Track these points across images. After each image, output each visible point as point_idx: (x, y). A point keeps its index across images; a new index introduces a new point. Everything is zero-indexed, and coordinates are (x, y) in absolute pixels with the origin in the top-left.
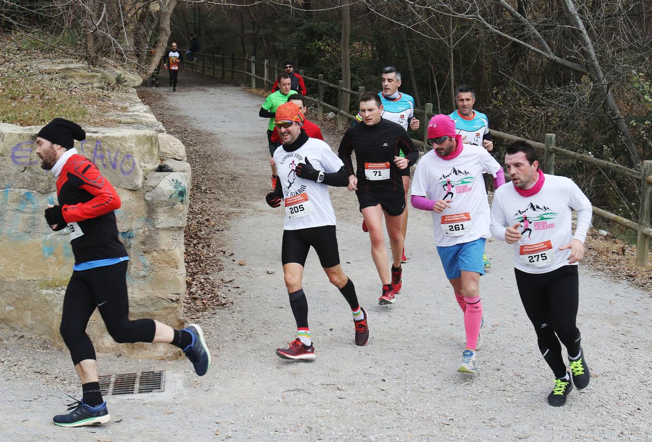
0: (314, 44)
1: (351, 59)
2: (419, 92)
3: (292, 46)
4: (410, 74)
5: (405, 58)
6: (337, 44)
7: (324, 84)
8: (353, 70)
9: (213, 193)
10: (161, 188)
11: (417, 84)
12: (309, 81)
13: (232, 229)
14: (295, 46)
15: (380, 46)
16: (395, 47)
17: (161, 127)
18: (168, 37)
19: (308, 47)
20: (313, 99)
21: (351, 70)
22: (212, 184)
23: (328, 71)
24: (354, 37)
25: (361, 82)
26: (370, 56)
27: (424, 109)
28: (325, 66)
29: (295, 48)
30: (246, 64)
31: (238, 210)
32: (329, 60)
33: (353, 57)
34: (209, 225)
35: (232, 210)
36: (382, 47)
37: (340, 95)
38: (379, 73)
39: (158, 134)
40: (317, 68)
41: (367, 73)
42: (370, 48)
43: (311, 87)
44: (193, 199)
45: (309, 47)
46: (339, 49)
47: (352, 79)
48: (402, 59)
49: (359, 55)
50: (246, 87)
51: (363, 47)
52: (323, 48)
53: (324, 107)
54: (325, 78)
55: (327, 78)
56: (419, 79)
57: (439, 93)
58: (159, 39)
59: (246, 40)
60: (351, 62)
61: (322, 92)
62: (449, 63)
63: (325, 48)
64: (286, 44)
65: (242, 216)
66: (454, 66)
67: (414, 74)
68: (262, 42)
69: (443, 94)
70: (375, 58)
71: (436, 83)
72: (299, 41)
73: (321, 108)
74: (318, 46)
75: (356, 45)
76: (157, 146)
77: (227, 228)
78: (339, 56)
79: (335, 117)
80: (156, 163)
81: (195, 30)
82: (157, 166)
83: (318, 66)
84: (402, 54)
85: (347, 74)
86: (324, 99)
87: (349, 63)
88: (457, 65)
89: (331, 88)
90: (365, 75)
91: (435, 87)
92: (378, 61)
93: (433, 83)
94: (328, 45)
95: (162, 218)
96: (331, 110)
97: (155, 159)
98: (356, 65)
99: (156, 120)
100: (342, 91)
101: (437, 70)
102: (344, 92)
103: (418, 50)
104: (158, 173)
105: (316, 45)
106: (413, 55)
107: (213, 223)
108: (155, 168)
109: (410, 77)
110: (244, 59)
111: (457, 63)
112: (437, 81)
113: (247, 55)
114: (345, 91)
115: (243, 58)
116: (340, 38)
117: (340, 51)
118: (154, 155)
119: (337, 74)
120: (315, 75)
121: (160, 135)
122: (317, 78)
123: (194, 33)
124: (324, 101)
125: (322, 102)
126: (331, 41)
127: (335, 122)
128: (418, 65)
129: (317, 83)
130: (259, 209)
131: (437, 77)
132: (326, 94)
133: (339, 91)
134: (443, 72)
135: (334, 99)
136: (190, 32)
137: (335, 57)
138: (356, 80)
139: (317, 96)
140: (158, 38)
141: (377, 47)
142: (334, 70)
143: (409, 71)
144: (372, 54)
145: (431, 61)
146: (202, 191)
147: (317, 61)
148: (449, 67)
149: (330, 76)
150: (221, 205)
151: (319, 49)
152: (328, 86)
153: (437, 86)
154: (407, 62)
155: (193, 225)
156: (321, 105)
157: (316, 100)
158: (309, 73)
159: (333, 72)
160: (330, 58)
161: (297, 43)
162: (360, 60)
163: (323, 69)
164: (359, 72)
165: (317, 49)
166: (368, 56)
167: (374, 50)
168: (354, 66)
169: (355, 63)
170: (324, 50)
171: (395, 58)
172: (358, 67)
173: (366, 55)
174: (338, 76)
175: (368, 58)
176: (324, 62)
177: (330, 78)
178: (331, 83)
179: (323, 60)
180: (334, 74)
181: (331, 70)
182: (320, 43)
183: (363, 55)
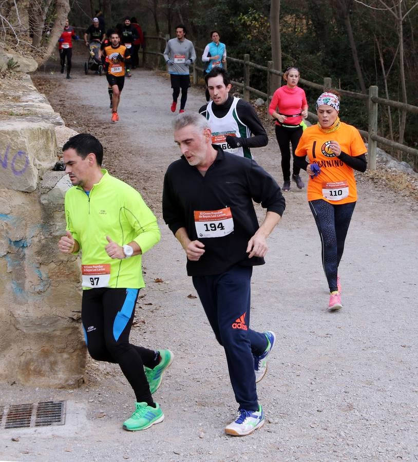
0: (239, 18)
1: (282, 35)
2: (362, 73)
3: (212, 21)
4: (351, 52)
5: (346, 32)
6: (266, 18)
7: (251, 66)
8: (285, 48)
10: (58, 189)
11: (360, 64)
12: (233, 62)
14: (216, 22)
15: (316, 19)
16: (334, 20)
17: (59, 118)
18: (67, 14)
19: (231, 22)
20: (237, 83)
21: (282, 48)
23: (255, 50)
24: (285, 10)
25: (294, 62)
26: (305, 31)
27: (368, 93)
28: (252, 45)
29: (216, 24)
30: (159, 43)
32: (256, 37)
33: (284, 32)
36: (319, 20)
37: (269, 78)
38: (316, 52)
39: (54, 127)
40: (242, 48)
41: (301, 52)
42: (304, 21)
43: (236, 70)
45: (233, 23)
46: (268, 24)
47: (284, 59)
48: (343, 34)
49: (292, 30)
50: (160, 71)
51: (296, 21)
52: (249, 23)
53: (251, 92)
54: (252, 58)
55: (254, 58)
56: (363, 57)
57: (386, 74)
58: (57, 17)
59: (159, 15)
60: (283, 39)
61: (248, 75)
62: (398, 38)
63: (252, 23)
64: (206, 20)
66: (404, 41)
67: (356, 51)
68: (178, 17)
69: (391, 74)
70: (311, 33)
71: (382, 62)
72: (221, 16)
73: (248, 93)
74: (243, 21)
75: (289, 18)
76: (54, 140)
78: (268, 32)
79: (264, 104)
80: (53, 161)
81: (100, 5)
82: (53, 164)
83: (243, 44)
84: (343, 28)
85: (278, 53)
86: (250, 83)
87: (279, 40)
88: (407, 40)
89: (259, 70)
90: (299, 54)
91: (381, 66)
92: (314, 37)
93: (379, 62)
94: (255, 19)
95: (60, 224)
96: (259, 96)
97: (51, 155)
98: (288, 43)
99: (53, 111)
100: (271, 73)
101: (384, 46)
102: (273, 75)
103: (362, 23)
104: (55, 172)
105: (241, 20)
106: (355, 29)
108: (52, 167)
109: (352, 55)
110: (157, 39)
111: (408, 38)
112: (384, 60)
113: (161, 33)
114: (276, 74)
115: (157, 37)
116: (269, 10)
117: (269, 26)
118: (51, 151)
119: (265, 53)
120: (241, 55)
121: (57, 128)
122: (242, 58)
123: (98, 9)
124: (250, 86)
125: (248, 87)
126: (259, 15)
127: (264, 110)
128: (362, 41)
129: (242, 65)
131: (384, 55)
132: (253, 77)
133: (268, 73)
134: (391, 49)
135: (262, 83)
136: (94, 7)
137: (263, 34)
138: (288, 59)
139: (243, 80)
140: (56, 15)
141: (312, 20)
142: (262, 49)
143: (351, 49)
144: (307, 29)
145: (377, 35)
147: (243, 39)
148: (398, 42)
149: (258, 56)
151: (244, 24)
152: (255, 68)
153: (384, 65)
154: (348, 37)
156: (247, 90)
157: (242, 84)
158: (232, 53)
159: (261, 52)
160: (257, 35)
161: (218, 17)
162: (292, 37)
163: (250, 48)
164: (292, 51)
165: (242, 25)
166: (302, 32)
167: (310, 25)
168: (286, 44)
169: (287, 40)
170: (250, 25)
171: (335, 33)
172: (290, 45)
173: (300, 31)
174: (267, 56)
175: (301, 34)
176: (250, 39)
177: (257, 59)
178: (258, 64)
179: (249, 38)
180: (262, 53)
181: (259, 49)
182: (246, 18)
183: (296, 30)
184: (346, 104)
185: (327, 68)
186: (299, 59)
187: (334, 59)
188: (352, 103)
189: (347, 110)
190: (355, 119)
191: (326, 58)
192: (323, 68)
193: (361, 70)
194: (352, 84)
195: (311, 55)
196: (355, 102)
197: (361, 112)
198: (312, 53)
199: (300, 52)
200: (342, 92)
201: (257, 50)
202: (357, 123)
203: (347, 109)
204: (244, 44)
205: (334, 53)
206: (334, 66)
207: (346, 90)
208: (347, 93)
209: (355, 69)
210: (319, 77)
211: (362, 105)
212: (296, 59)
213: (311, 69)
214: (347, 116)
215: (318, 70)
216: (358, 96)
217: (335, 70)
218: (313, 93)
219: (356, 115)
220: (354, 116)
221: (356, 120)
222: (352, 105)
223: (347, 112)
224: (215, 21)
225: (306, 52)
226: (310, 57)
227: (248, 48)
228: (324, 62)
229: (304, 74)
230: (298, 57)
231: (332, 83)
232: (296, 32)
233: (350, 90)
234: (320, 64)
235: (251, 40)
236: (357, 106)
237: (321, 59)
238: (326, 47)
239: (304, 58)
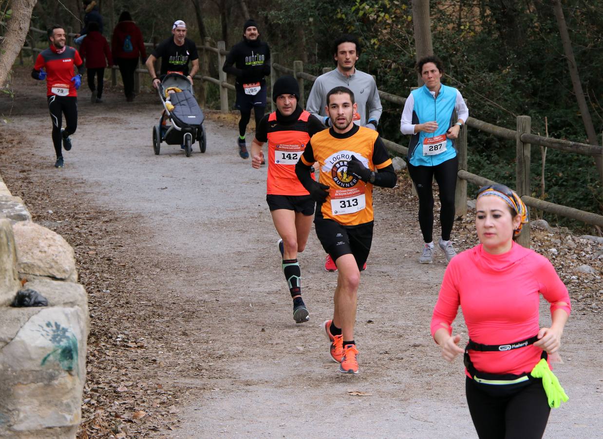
0: (353, 8)
1: (435, 36)
3: (304, 15)
5: (555, 29)
6: (404, 7)
9: (142, 347)
10: (22, 342)
13: (186, 424)
14: (311, 16)
17: (21, 207)
19: (339, 16)
22: (140, 326)
23: (386, 67)
28: (380, 56)
29: (311, 20)
31: (198, 382)
32: (387, 43)
33: (440, 32)
34: (135, 417)
35: (183, 382)
36: (504, 7)
39: (12, 223)
41: (473, 67)
44: (98, 363)
45: (344, 16)
46: (410, 18)
49: (453, 29)
50: (207, 110)
52: (372, 16)
60: (438, 45)
63: (379, 16)
65: (207, 394)
68: (241, 8)
70: (489, 33)
74: (361, 13)
77: (173, 424)
78: (409, 33)
80: (11, 288)
82: (12, 295)
87: (431, 48)
90: (470, 73)
92: (496, 40)
97: (7, 279)
98: (447, 52)
99: (8, 193)
104: (15, 311)
105: (357, 11)
107: (142, 414)
108: (9, 300)
109: (568, 71)
110: (202, 49)
117: (412, 21)
118: (6, 270)
119: (405, 72)
121: (18, 226)
130: (243, 378)
137: (400, 37)
142: (399, 64)
144: (482, 25)
146: (118, 343)
149: (391, 78)
150: (159, 374)
151: (364, 20)
155: (98, 420)
159: (397, 69)
160: (389, 39)
161: (315, 7)
162: (455, 41)
163: (376, 62)
164: (455, 67)
165: (359, 20)
166: (473, 31)
167: (488, 16)
168: (444, 54)
169: (446, 47)
170: (375, 21)
171: (534, 31)
172: (451, 55)
173: (469, 28)
174: (409, 77)
175: (472, 34)
176: (376, 47)
177: (390, 83)
178: (393, 93)
179: (374, 44)
180: (399, 73)
181: (393, 66)
182: (367, 7)
183: (462, 27)
184: (560, 163)
185: (522, 97)
186: (468, 81)
187: (534, 79)
188: (570, 162)
189: (561, 175)
190: (576, 192)
191: (519, 79)
192: (515, 97)
193: (586, 99)
194: (570, 125)
195: (491, 74)
196: (577, 160)
197: (589, 178)
198: (492, 69)
199: (470, 69)
200: (552, 143)
201: (390, 67)
202: (581, 200)
203: (563, 172)
204: (365, 57)
205: (535, 69)
206: (534, 94)
207: (558, 137)
208: (562, 144)
209: (574, 98)
210: (506, 114)
211: (589, 164)
212: (463, 82)
213: (492, 99)
214: (562, 185)
215: (506, 100)
216: (581, 148)
217: (538, 100)
218: (497, 144)
219: (579, 183)
220: (575, 186)
221: (579, 193)
222: (571, 165)
223: (561, 178)
224: (309, 14)
225: (482, 68)
226: (489, 77)
227: (372, 63)
228: (515, 85)
229: (479, 109)
230: (467, 77)
231: (532, 126)
232: (462, 31)
233: (566, 138)
234: (509, 89)
235: (379, 49)
236: (580, 166)
237: (510, 80)
238: (518, 58)
239: (478, 80)
